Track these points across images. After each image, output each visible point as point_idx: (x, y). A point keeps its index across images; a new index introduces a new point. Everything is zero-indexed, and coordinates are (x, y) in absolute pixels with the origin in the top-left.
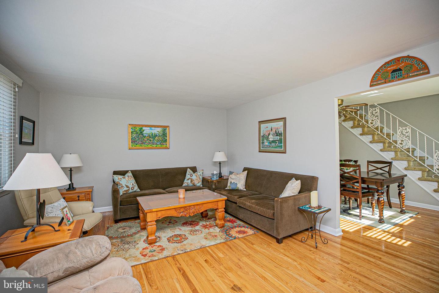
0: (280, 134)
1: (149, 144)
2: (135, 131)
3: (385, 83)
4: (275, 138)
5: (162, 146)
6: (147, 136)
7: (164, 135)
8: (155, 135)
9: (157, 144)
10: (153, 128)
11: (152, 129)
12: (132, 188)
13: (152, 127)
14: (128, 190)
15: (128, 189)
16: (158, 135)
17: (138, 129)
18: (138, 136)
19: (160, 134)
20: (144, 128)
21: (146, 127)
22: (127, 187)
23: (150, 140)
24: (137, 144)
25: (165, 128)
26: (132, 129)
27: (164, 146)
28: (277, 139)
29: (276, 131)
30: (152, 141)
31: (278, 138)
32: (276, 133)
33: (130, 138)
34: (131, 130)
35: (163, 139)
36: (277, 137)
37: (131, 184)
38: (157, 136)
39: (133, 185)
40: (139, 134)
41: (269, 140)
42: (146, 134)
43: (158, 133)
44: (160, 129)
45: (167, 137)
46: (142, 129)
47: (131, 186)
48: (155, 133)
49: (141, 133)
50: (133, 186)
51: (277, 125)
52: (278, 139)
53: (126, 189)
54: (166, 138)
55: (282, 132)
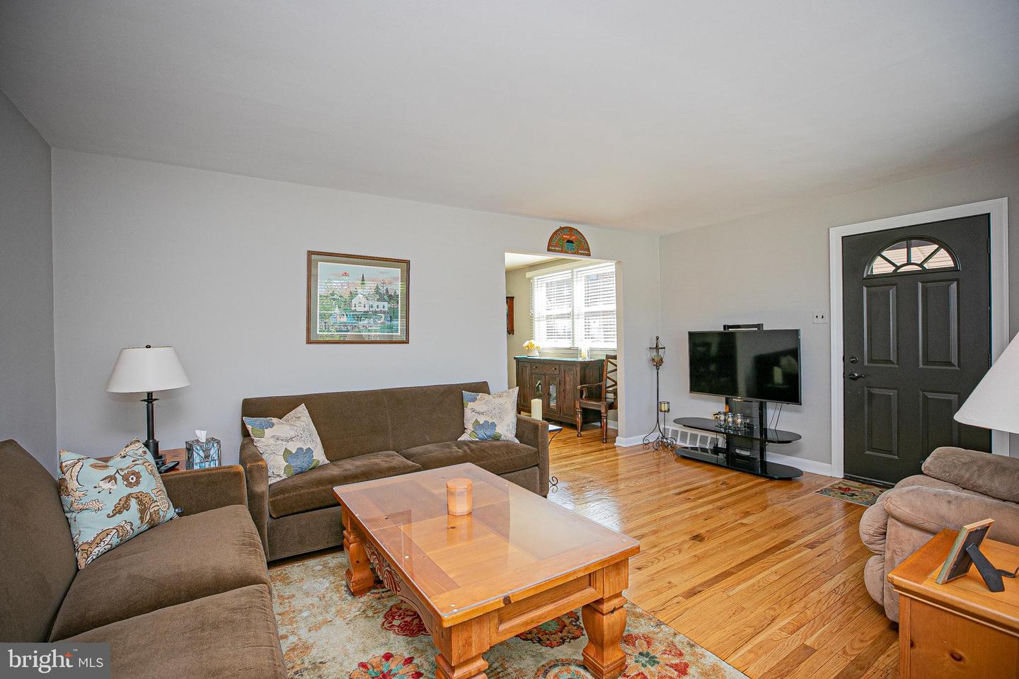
0: (392, 298)
3: (562, 252)
4: (375, 306)
28: (381, 308)
29: (377, 287)
31: (384, 307)
32: (380, 294)
36: (381, 304)
41: (355, 311)
51: (383, 273)
52: (386, 309)
55: (399, 293)
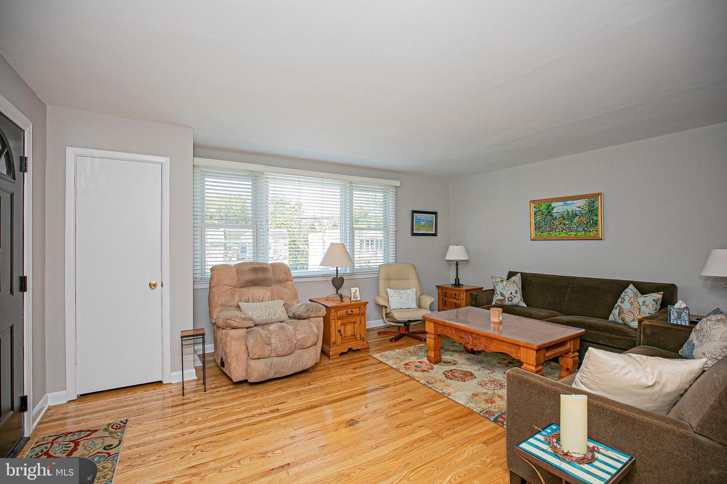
1: (562, 231)
2: (540, 211)
5: (588, 234)
6: (560, 218)
7: (592, 211)
8: (572, 214)
9: (577, 230)
10: (569, 202)
11: (567, 205)
12: (508, 298)
13: (567, 201)
14: (503, 300)
15: (503, 298)
16: (578, 213)
17: (544, 206)
18: (545, 218)
19: (584, 212)
20: (553, 205)
21: (557, 201)
22: (502, 295)
23: (565, 225)
24: (542, 232)
25: (593, 198)
26: (534, 208)
27: (592, 234)
30: (567, 226)
33: (533, 222)
34: (533, 210)
35: (590, 221)
37: (509, 292)
38: (576, 215)
39: (511, 294)
40: (546, 215)
42: (557, 214)
43: (579, 209)
44: (581, 203)
45: (597, 215)
46: (550, 205)
47: (507, 295)
48: (573, 211)
49: (550, 213)
50: (511, 296)
53: (500, 297)
54: (595, 218)
